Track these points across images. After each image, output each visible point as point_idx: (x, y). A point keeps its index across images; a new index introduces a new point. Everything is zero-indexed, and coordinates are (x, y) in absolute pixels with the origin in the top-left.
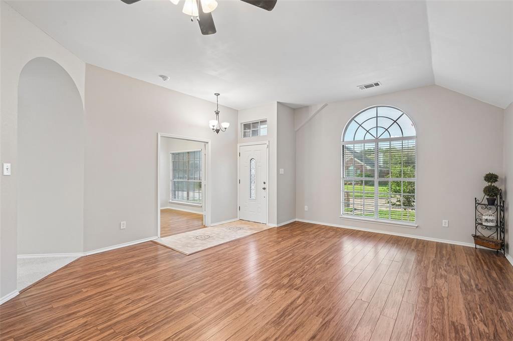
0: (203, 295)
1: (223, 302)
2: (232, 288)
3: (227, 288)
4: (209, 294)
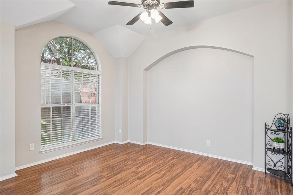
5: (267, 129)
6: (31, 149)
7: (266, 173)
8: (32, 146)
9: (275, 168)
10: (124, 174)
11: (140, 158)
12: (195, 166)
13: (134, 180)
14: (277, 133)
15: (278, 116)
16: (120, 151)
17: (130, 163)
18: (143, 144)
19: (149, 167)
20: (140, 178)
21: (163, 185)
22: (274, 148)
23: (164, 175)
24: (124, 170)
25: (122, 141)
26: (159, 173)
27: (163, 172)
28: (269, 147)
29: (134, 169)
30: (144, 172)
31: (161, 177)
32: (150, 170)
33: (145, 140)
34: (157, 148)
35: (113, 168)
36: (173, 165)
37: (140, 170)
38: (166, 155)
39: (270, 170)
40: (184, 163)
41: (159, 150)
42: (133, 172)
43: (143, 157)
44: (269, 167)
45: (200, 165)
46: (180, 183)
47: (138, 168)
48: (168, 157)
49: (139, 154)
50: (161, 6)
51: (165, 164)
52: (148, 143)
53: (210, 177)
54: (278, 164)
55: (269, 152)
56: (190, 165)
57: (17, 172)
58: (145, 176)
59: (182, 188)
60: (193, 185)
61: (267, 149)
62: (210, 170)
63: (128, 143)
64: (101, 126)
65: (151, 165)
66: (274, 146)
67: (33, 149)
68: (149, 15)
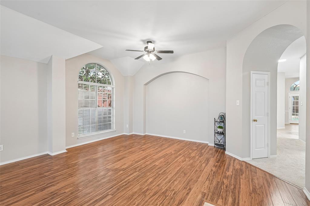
0: (157, 163)
1: (146, 162)
2: (143, 168)
3: (146, 167)
4: (154, 164)
5: (215, 121)
6: (72, 136)
7: (215, 147)
8: (73, 134)
9: (219, 143)
10: (133, 149)
11: (142, 142)
12: (176, 145)
13: (140, 151)
14: (220, 123)
15: (221, 114)
16: (129, 139)
17: (136, 144)
18: (143, 134)
19: (148, 145)
20: (143, 150)
21: (157, 152)
22: (218, 132)
23: (157, 149)
24: (133, 147)
25: (129, 133)
26: (154, 148)
27: (156, 148)
28: (217, 132)
29: (139, 147)
30: (145, 148)
31: (156, 150)
32: (149, 147)
33: (145, 132)
34: (153, 137)
35: (126, 147)
36: (163, 144)
37: (142, 147)
38: (159, 140)
39: (217, 145)
40: (169, 143)
41: (154, 138)
42: (139, 148)
43: (144, 141)
44: (216, 143)
45: (179, 144)
46: (166, 152)
47: (141, 146)
48: (159, 141)
49: (141, 140)
50: (155, 52)
51: (157, 144)
52: (147, 134)
53: (183, 149)
54: (221, 141)
55: (216, 135)
56: (173, 144)
57: (67, 149)
58: (146, 150)
59: (166, 154)
60: (173, 152)
61: (215, 133)
62: (184, 146)
63: (133, 134)
64: (114, 122)
65: (149, 145)
66: (218, 131)
67: (74, 136)
68: (149, 56)
